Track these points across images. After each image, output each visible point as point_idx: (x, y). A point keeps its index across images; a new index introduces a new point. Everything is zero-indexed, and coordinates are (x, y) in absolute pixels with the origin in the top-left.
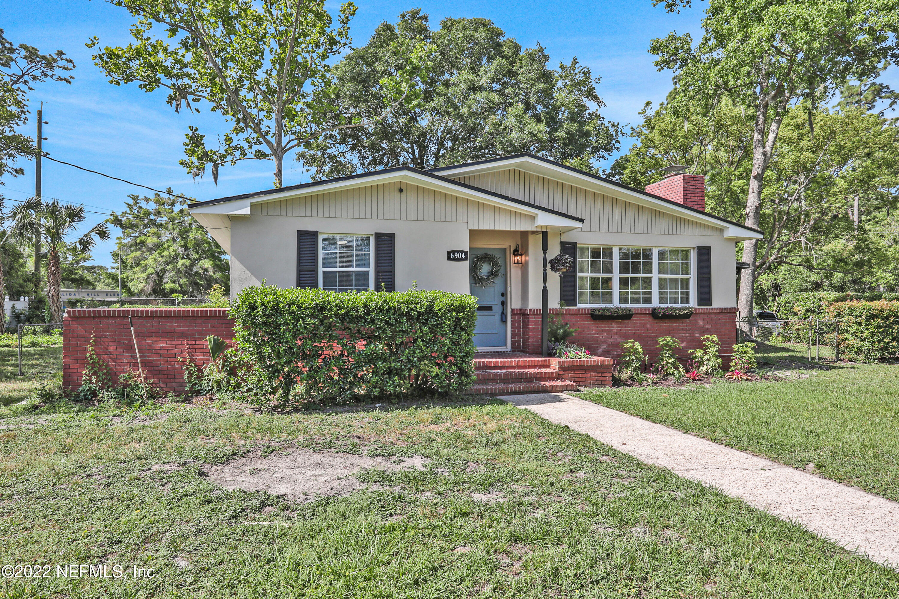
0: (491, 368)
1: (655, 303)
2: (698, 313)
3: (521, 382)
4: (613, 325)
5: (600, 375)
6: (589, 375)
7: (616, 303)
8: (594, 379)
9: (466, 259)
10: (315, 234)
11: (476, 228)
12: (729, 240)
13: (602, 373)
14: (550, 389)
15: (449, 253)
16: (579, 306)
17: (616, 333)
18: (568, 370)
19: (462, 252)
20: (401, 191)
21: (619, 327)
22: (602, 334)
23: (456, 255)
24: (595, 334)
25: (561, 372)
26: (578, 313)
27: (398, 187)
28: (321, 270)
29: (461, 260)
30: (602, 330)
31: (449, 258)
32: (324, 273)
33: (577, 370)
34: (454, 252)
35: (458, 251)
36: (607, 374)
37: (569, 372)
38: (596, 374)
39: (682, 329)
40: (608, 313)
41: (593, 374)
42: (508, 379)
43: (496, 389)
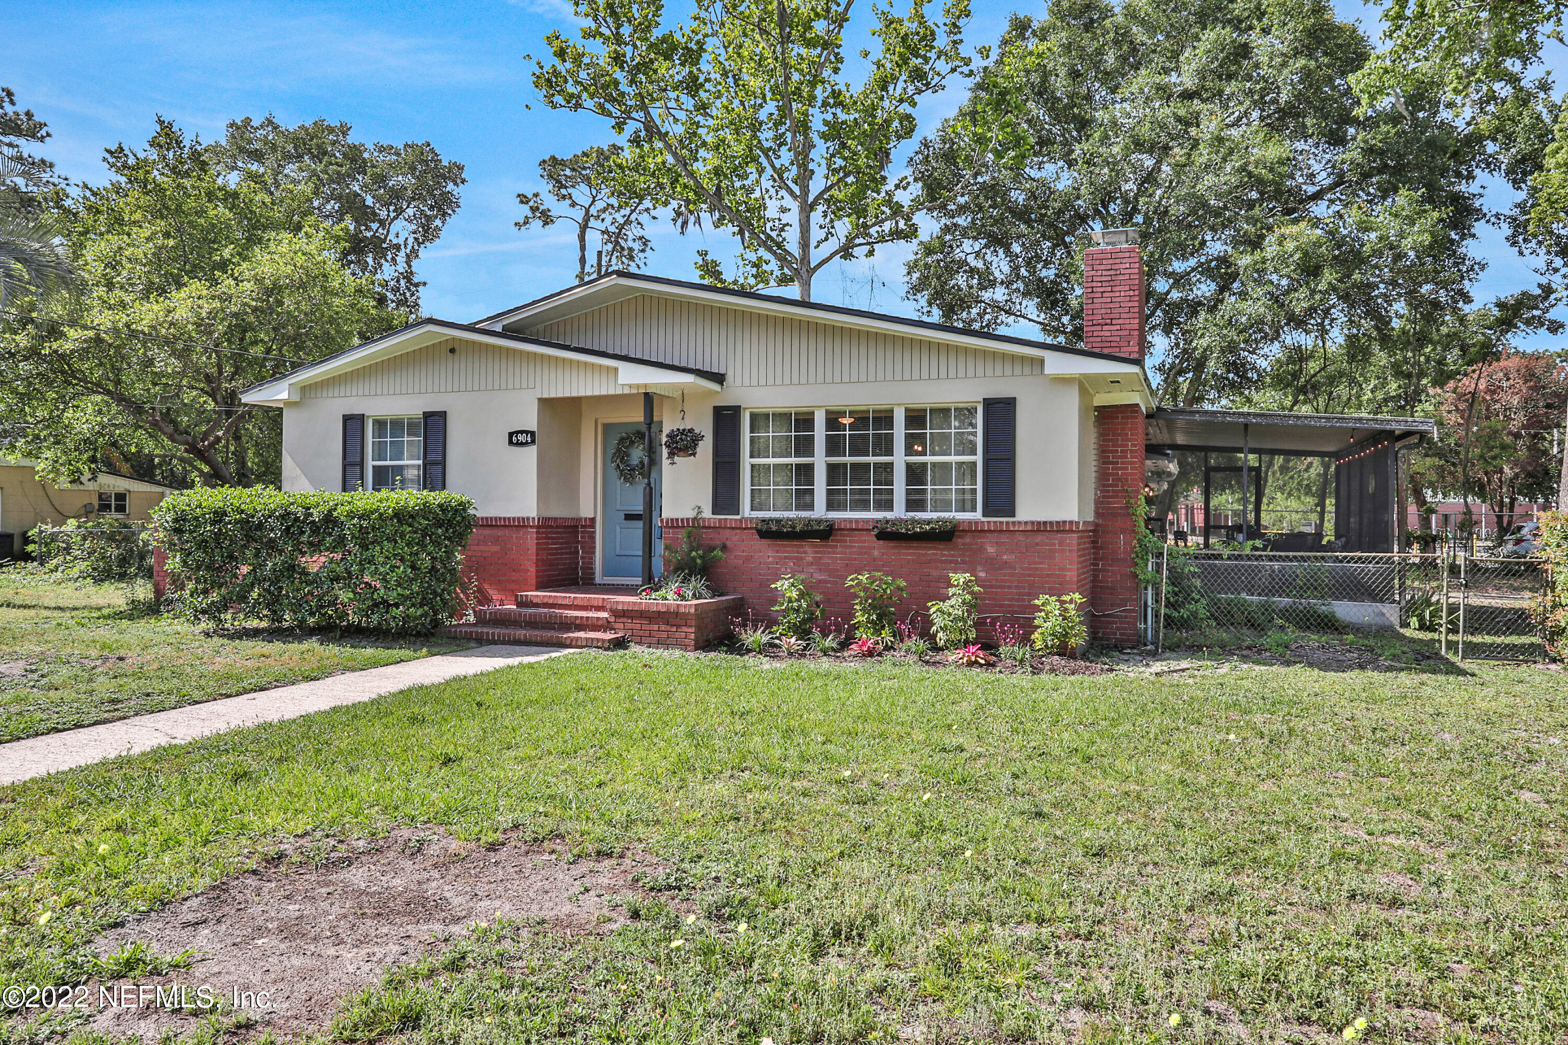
0: (537, 605)
1: (899, 511)
2: (983, 531)
3: (554, 629)
4: (807, 549)
5: (674, 629)
6: (656, 627)
7: (820, 511)
8: (665, 635)
9: (533, 442)
10: (361, 418)
11: (546, 396)
12: (1062, 381)
13: (678, 626)
14: (568, 642)
15: (511, 435)
16: (747, 514)
17: (812, 564)
18: (624, 616)
19: (527, 432)
20: (452, 351)
21: (816, 552)
22: (786, 563)
23: (521, 438)
24: (771, 563)
25: (612, 619)
26: (739, 527)
27: (450, 347)
28: (370, 463)
29: (526, 444)
30: (786, 558)
31: (511, 442)
32: (374, 467)
33: (636, 618)
34: (517, 432)
35: (522, 432)
36: (685, 629)
37: (625, 620)
38: (668, 628)
39: (951, 562)
40: (774, 528)
41: (663, 627)
42: (536, 623)
43: (493, 634)
